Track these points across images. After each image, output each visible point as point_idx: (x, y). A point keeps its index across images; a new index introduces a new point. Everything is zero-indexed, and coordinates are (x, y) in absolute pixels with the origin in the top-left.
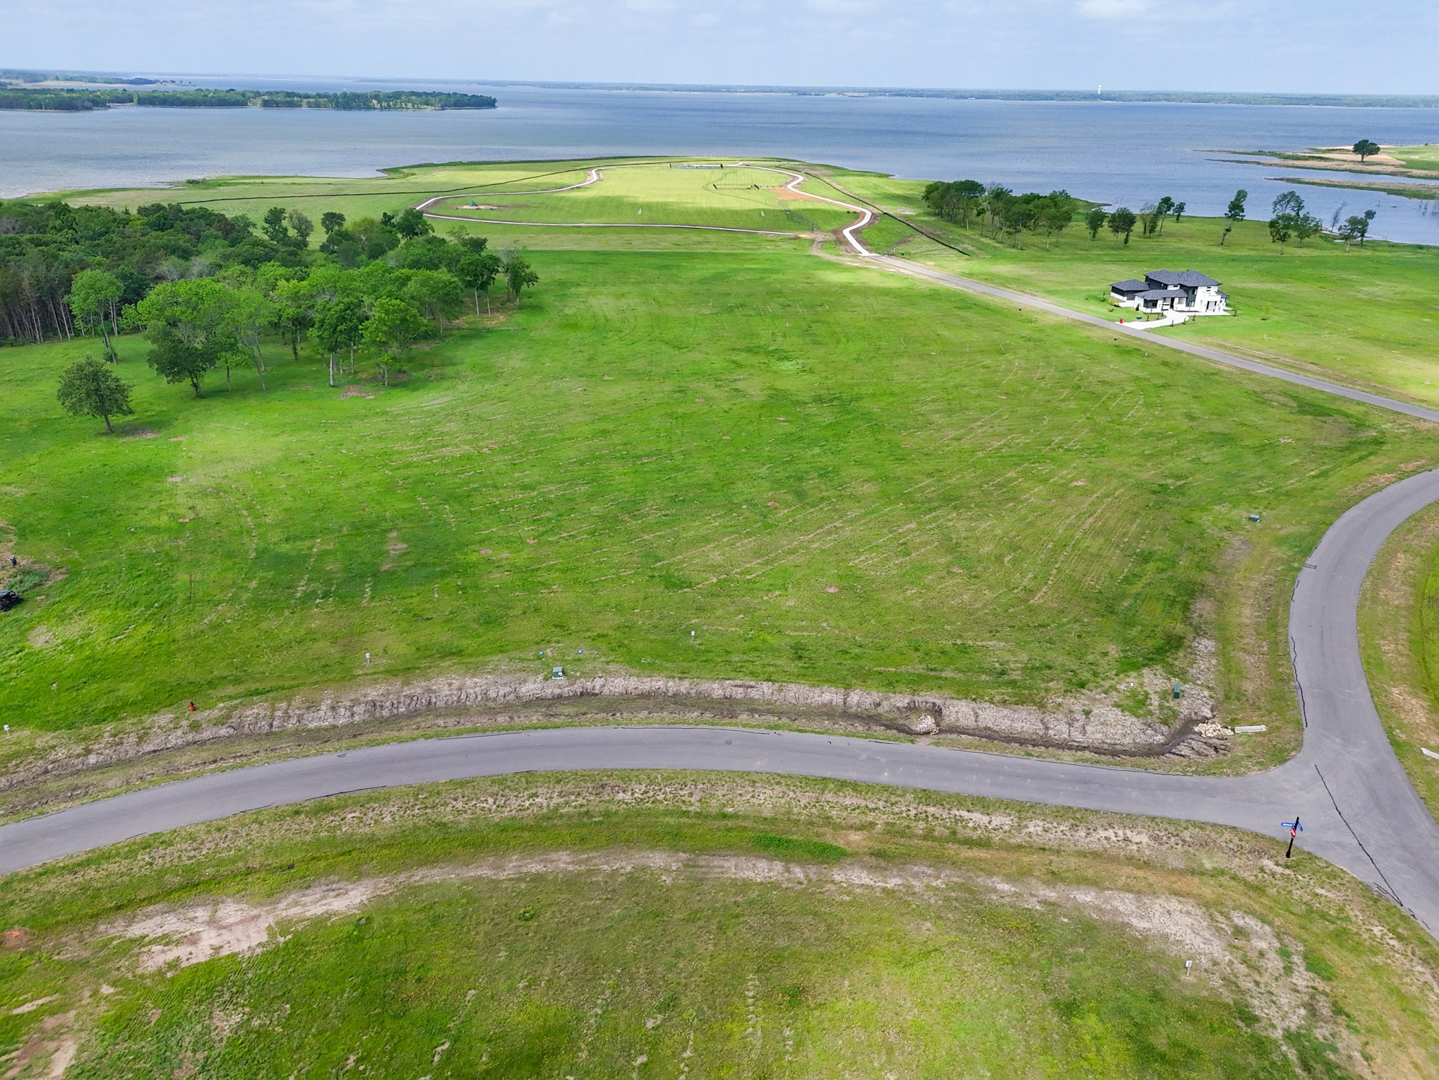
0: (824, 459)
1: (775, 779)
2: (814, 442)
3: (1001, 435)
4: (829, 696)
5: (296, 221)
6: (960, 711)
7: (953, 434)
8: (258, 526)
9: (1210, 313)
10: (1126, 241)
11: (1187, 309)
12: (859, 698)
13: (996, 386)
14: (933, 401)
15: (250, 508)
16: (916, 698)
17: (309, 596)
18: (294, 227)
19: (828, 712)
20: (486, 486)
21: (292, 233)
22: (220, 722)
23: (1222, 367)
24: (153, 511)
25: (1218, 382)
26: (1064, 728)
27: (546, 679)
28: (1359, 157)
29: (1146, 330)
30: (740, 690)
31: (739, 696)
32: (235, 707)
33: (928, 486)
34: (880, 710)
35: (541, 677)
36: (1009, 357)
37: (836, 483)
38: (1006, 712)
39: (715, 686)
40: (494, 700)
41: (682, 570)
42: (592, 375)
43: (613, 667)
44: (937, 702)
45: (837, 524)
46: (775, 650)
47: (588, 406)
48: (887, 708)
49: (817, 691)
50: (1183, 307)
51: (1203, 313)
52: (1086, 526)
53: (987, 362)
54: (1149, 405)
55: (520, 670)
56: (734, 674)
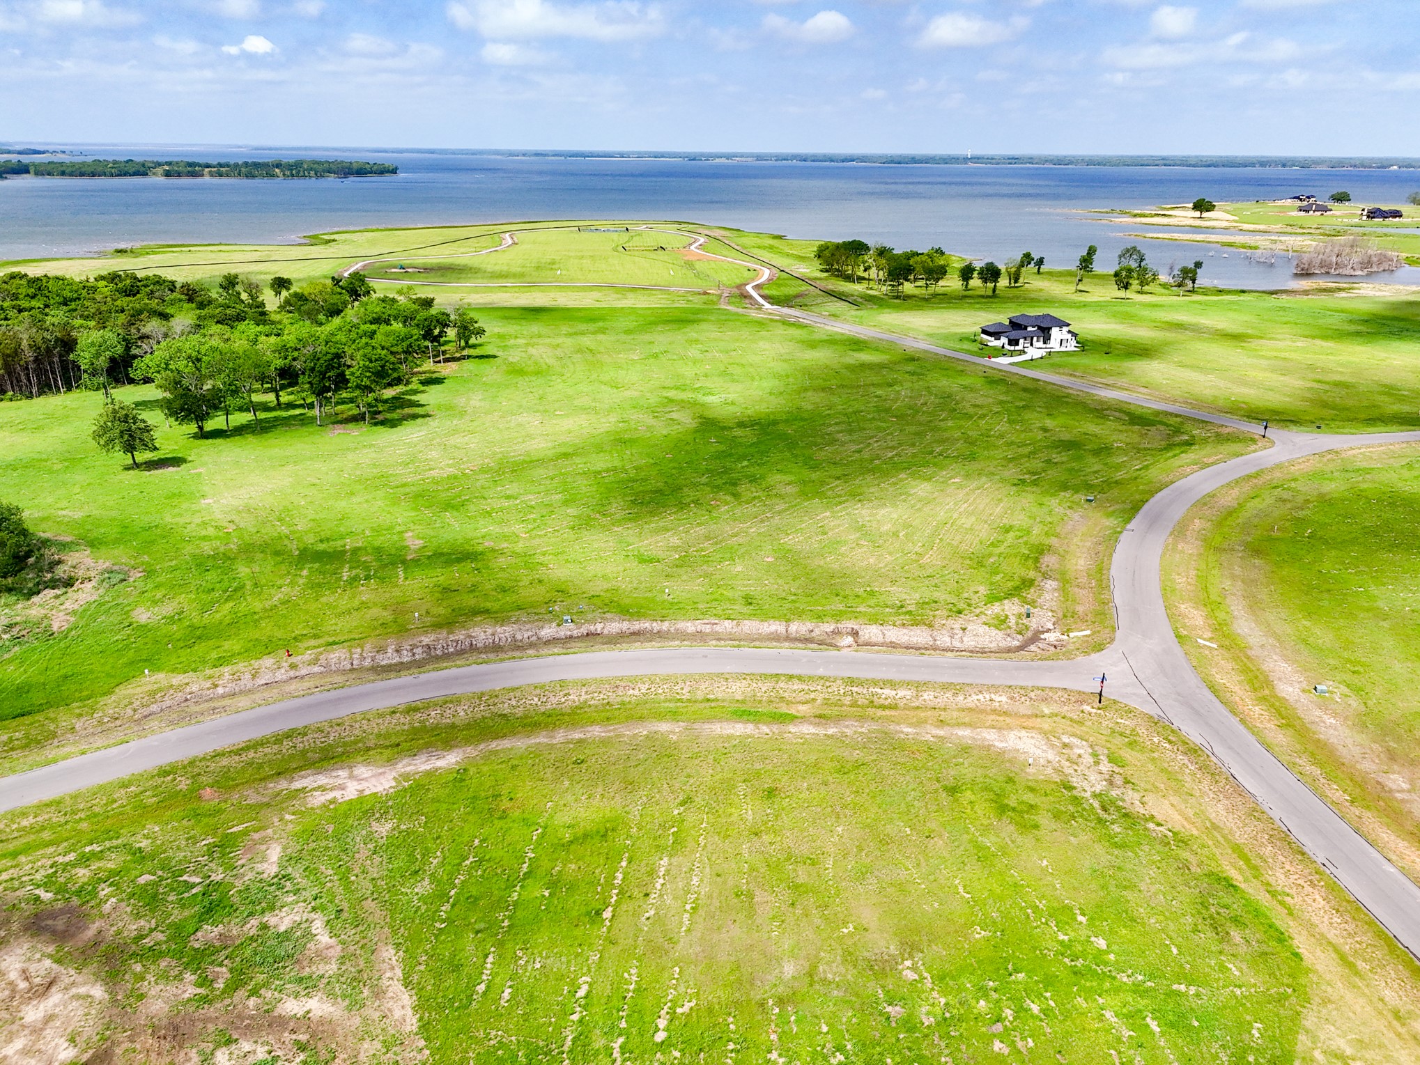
0: (752, 469)
1: (742, 676)
2: (743, 457)
3: (893, 448)
4: (776, 627)
6: (871, 632)
7: (855, 447)
8: (293, 532)
9: (1063, 349)
10: (994, 291)
11: (1044, 346)
12: (796, 627)
13: (887, 410)
14: (836, 424)
15: (280, 519)
16: (839, 625)
17: (354, 579)
19: (775, 638)
20: (476, 497)
22: (312, 663)
23: (1071, 391)
24: (199, 525)
25: (1067, 403)
26: (947, 639)
27: (559, 625)
28: (1197, 214)
29: (1010, 364)
30: (708, 626)
31: (708, 631)
32: (321, 653)
33: (837, 486)
34: (813, 634)
35: (554, 624)
36: (897, 388)
37: (764, 486)
38: (905, 631)
39: (689, 624)
40: (521, 641)
41: (650, 550)
42: (546, 411)
43: (608, 615)
44: (855, 627)
45: (768, 515)
46: (732, 601)
47: (548, 435)
48: (818, 633)
49: (766, 624)
50: (1040, 344)
51: (1057, 348)
52: (962, 510)
53: (879, 392)
54: (1010, 422)
55: (537, 620)
56: (701, 617)
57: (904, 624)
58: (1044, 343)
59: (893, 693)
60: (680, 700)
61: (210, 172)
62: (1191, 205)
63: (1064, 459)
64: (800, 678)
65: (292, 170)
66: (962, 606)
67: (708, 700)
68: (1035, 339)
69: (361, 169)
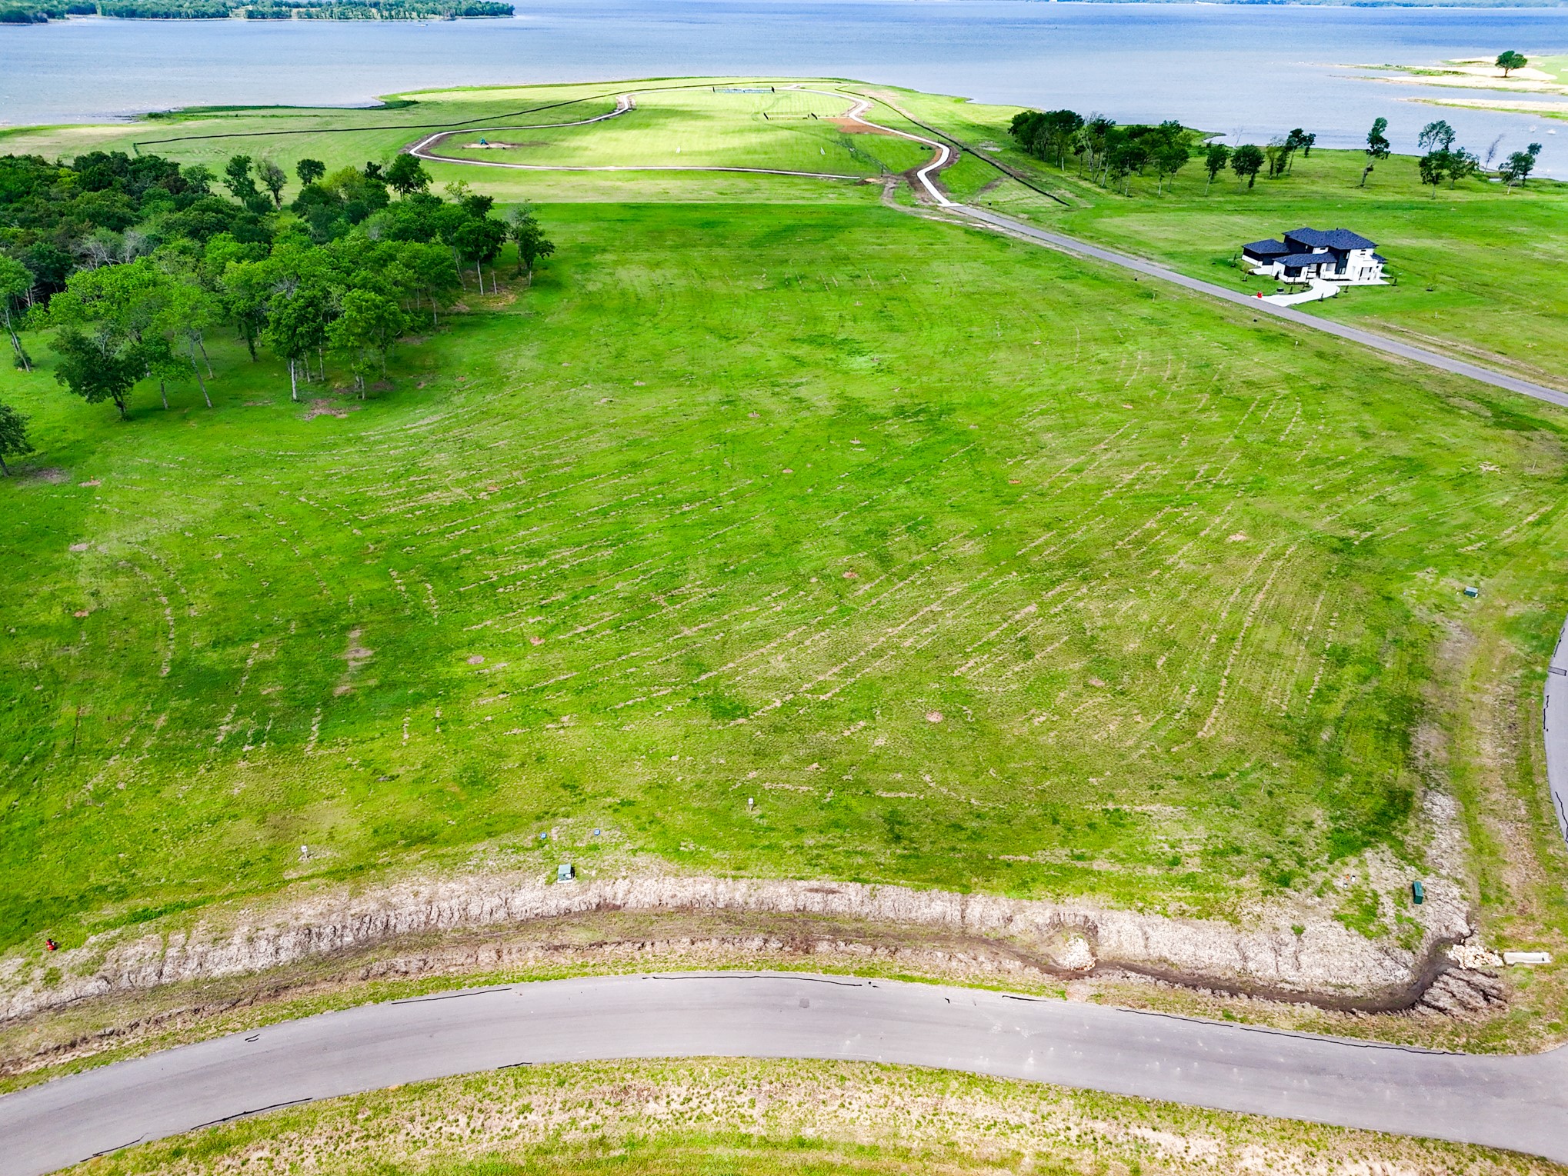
0: (912, 503)
1: (872, 1073)
2: (899, 478)
3: (1132, 464)
4: (941, 906)
5: (265, 172)
6: (1123, 931)
7: (1072, 462)
8: (180, 621)
9: (1364, 282)
10: (1251, 184)
11: (1336, 277)
12: (983, 910)
13: (1117, 389)
14: (1042, 413)
15: (171, 592)
16: (1060, 908)
17: (235, 740)
18: (263, 179)
19: (942, 932)
20: (482, 552)
21: (261, 186)
22: (88, 970)
23: (1391, 359)
24: (43, 600)
25: (1390, 382)
26: (1268, 957)
27: (549, 883)
28: (1502, 71)
29: (1290, 307)
30: (818, 897)
31: (817, 908)
32: (112, 943)
33: (1047, 544)
34: (1013, 929)
35: (542, 879)
36: (1130, 347)
37: (929, 540)
38: (1186, 930)
39: (783, 890)
40: (477, 919)
41: (734, 686)
42: (620, 380)
43: (641, 860)
44: (1093, 915)
45: (935, 607)
46: (863, 825)
47: (614, 425)
48: (1021, 926)
49: (924, 897)
50: (1331, 274)
51: (1356, 282)
52: (1256, 606)
53: (1104, 354)
54: (1310, 417)
55: (513, 867)
56: (807, 871)
57: (1183, 913)
58: (1337, 272)
59: (1180, 1144)
60: (744, 1140)
61: (298, 13)
62: (1494, 59)
63: (1408, 497)
64: (987, 1083)
65: (390, 10)
66: (1288, 864)
67: (802, 1144)
68: (1324, 266)
69: (471, 9)
